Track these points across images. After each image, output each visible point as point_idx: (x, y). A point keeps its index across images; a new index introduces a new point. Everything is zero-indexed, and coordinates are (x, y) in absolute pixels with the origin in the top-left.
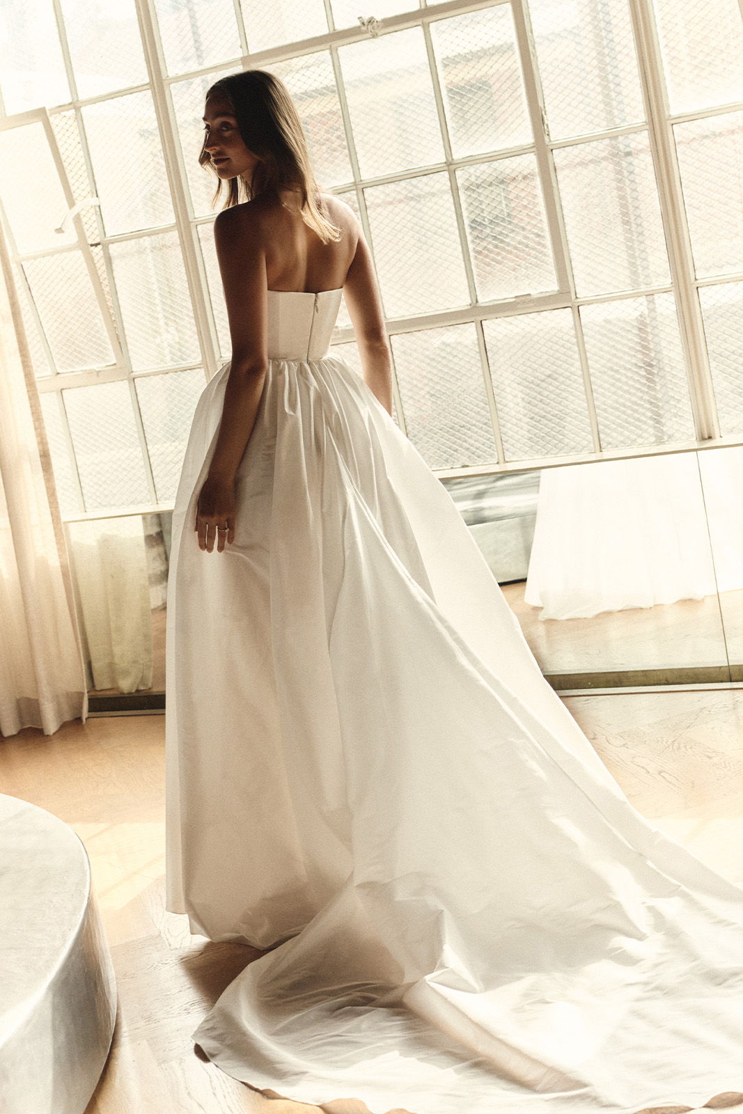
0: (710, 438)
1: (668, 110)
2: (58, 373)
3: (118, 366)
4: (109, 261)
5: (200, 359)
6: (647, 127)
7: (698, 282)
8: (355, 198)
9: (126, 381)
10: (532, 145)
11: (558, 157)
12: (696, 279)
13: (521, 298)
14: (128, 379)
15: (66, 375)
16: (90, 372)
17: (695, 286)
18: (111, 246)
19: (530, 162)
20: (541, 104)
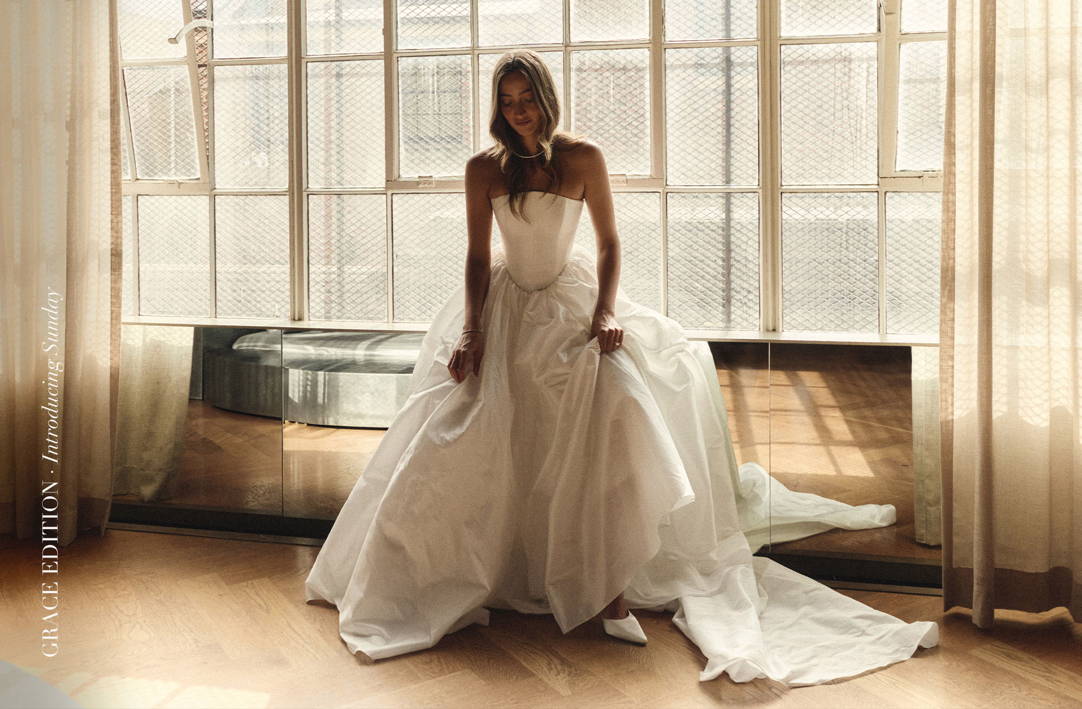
0: (774, 330)
1: (780, 32)
2: (137, 179)
3: (201, 181)
4: (212, 81)
5: (287, 186)
6: (759, 43)
7: (784, 187)
8: (469, 62)
9: (208, 197)
10: (648, 42)
11: (670, 56)
12: (782, 186)
13: (616, 177)
14: (210, 196)
15: (144, 182)
16: (172, 183)
17: (780, 191)
18: (216, 68)
19: (643, 57)
20: (663, 7)
